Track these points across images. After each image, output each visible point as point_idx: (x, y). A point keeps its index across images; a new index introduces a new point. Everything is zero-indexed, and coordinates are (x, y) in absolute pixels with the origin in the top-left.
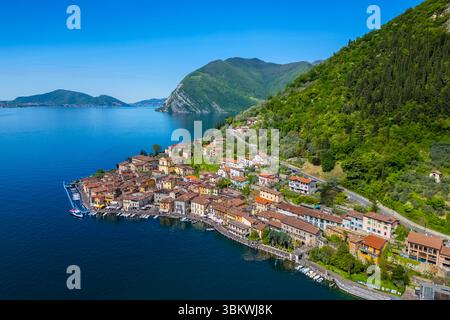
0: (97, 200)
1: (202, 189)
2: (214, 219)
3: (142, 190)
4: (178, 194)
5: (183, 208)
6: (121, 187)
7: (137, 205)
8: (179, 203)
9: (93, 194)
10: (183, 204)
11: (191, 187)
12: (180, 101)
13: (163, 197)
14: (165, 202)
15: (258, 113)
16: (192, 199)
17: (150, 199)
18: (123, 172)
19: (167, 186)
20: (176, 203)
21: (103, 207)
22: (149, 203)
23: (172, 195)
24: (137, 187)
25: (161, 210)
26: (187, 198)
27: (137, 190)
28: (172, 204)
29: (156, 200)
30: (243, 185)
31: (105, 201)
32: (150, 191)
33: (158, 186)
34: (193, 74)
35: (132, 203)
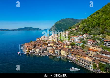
0: (27, 49)
1: (64, 46)
2: (72, 57)
3: (43, 46)
4: (56, 47)
5: (58, 52)
6: (36, 45)
7: (41, 51)
8: (57, 50)
9: (27, 47)
10: (58, 51)
11: (61, 45)
12: (54, 28)
13: (50, 48)
14: (51, 50)
15: (79, 25)
16: (61, 49)
17: (46, 49)
18: (38, 41)
19: (52, 45)
20: (55, 50)
21: (29, 52)
22: (45, 50)
23: (54, 47)
24: (41, 45)
25: (50, 53)
26: (59, 49)
27: (41, 46)
28: (54, 51)
29: (48, 50)
30: (81, 45)
31: (30, 49)
32: (46, 46)
33: (49, 45)
34: (57, 22)
35: (39, 50)
